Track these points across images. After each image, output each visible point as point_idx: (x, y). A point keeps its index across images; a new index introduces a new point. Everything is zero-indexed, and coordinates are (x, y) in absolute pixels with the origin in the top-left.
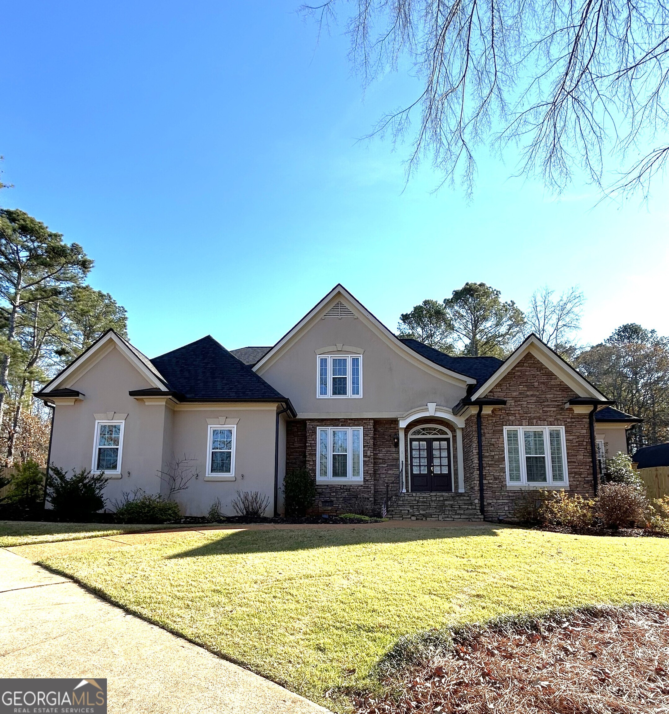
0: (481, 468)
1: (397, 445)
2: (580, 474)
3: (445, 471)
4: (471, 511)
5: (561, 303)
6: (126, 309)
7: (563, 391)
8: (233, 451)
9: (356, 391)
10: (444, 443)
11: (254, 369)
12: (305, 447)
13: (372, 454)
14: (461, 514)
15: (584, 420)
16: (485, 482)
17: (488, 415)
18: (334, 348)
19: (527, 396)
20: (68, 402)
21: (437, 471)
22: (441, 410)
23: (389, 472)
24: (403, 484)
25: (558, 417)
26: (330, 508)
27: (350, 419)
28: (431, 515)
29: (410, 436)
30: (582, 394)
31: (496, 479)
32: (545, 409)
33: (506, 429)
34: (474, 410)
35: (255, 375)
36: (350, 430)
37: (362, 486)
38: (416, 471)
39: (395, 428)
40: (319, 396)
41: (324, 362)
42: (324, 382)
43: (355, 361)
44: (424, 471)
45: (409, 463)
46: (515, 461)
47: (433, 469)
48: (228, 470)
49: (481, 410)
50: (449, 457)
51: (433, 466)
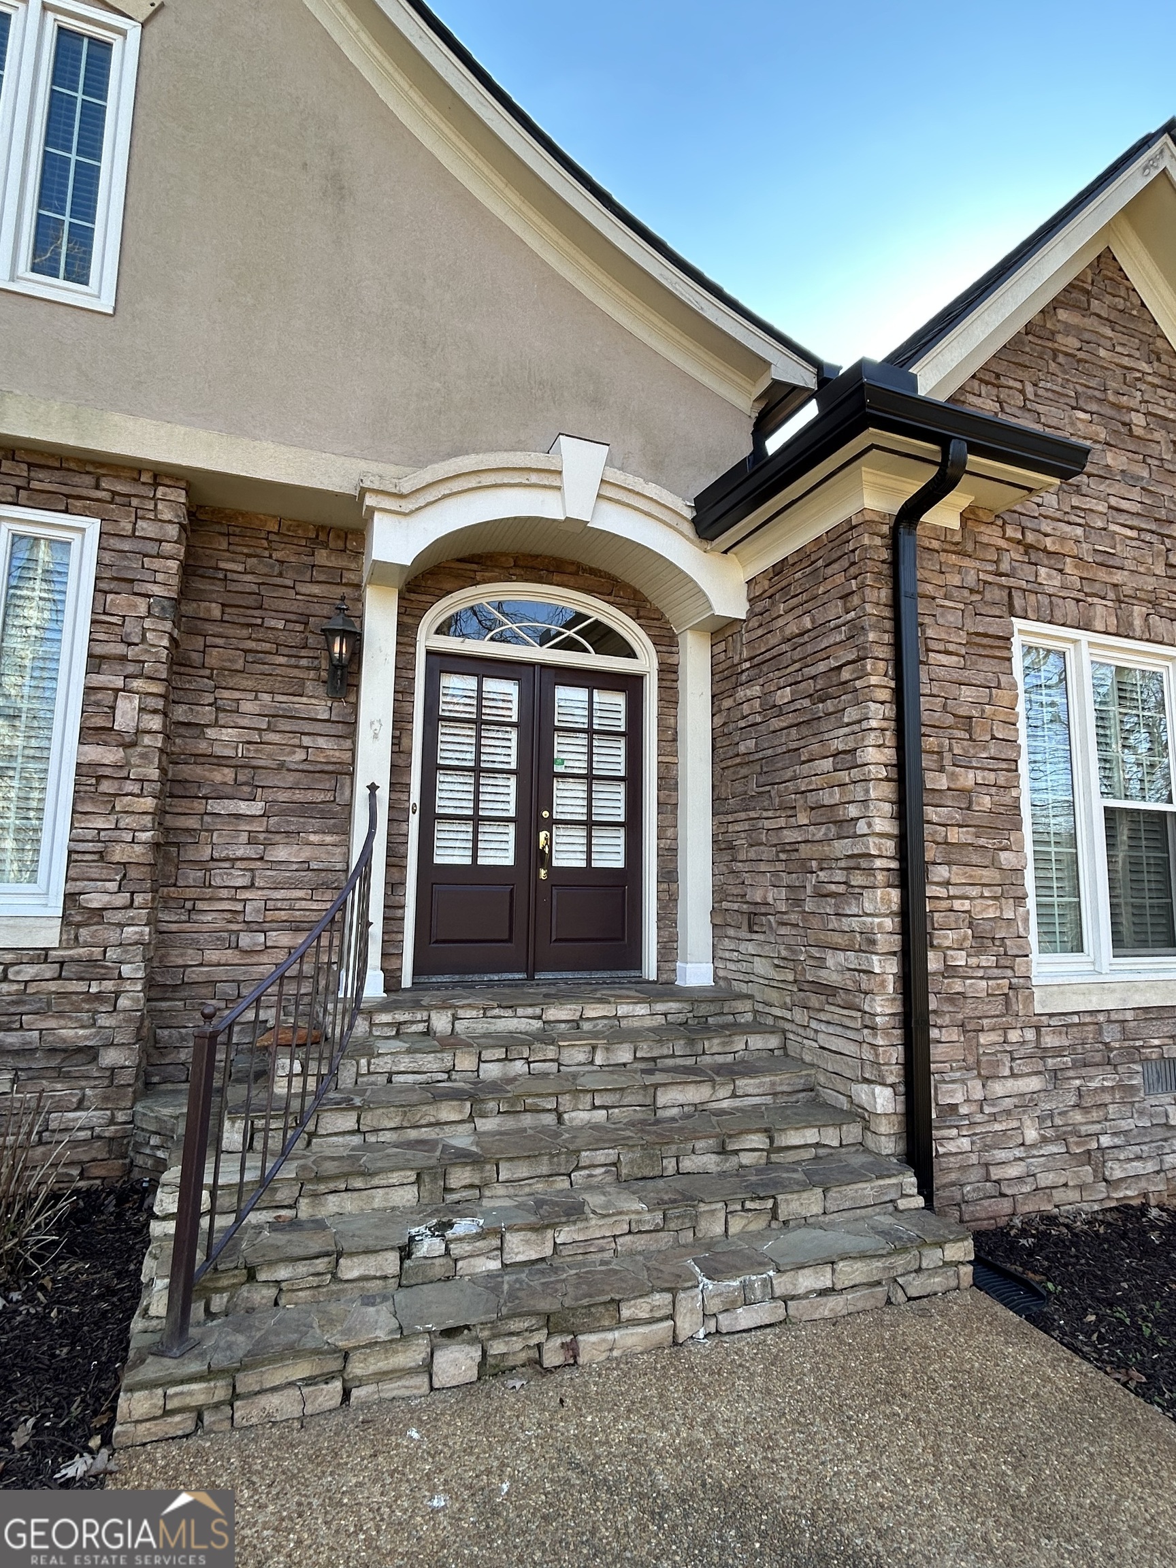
0: (909, 868)
1: (343, 680)
3: (610, 852)
9: (65, 256)
10: (613, 703)
13: (155, 723)
16: (934, 963)
17: (944, 537)
21: (568, 851)
23: (281, 853)
24: (363, 938)
29: (427, 639)
31: (980, 942)
33: (1022, 635)
34: (876, 493)
37: (42, 956)
38: (450, 850)
39: (336, 578)
44: (500, 851)
45: (415, 797)
47: (550, 841)
50: (633, 780)
51: (551, 823)
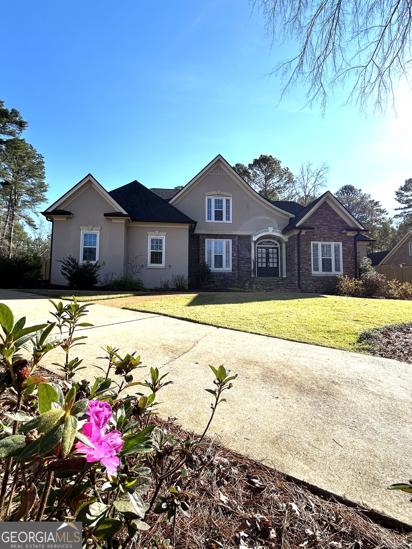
0: (299, 264)
1: (250, 250)
2: (349, 268)
3: (275, 265)
4: (294, 287)
5: (318, 171)
6: (43, 156)
7: (342, 223)
8: (164, 251)
9: (228, 219)
10: (275, 250)
11: (170, 202)
12: (199, 250)
13: (237, 255)
14: (289, 289)
15: (352, 239)
16: (301, 271)
17: (303, 235)
18: (215, 193)
19: (324, 225)
20: (63, 219)
21: (271, 265)
22: (276, 232)
23: (246, 266)
24: (253, 272)
25: (339, 237)
26: (213, 285)
27: (224, 235)
28: (273, 289)
29: (257, 246)
30: (351, 225)
31: (306, 270)
32: (333, 233)
33: (312, 243)
34: (296, 232)
35: (171, 206)
36: (224, 241)
37: (231, 273)
38: (260, 265)
39: (249, 241)
40: (207, 221)
41: (210, 201)
42: (210, 212)
43: (228, 201)
44: (264, 265)
45: (256, 260)
46: (316, 260)
48: (161, 263)
49: (300, 232)
50: (278, 258)
51: (269, 263)
